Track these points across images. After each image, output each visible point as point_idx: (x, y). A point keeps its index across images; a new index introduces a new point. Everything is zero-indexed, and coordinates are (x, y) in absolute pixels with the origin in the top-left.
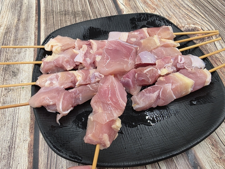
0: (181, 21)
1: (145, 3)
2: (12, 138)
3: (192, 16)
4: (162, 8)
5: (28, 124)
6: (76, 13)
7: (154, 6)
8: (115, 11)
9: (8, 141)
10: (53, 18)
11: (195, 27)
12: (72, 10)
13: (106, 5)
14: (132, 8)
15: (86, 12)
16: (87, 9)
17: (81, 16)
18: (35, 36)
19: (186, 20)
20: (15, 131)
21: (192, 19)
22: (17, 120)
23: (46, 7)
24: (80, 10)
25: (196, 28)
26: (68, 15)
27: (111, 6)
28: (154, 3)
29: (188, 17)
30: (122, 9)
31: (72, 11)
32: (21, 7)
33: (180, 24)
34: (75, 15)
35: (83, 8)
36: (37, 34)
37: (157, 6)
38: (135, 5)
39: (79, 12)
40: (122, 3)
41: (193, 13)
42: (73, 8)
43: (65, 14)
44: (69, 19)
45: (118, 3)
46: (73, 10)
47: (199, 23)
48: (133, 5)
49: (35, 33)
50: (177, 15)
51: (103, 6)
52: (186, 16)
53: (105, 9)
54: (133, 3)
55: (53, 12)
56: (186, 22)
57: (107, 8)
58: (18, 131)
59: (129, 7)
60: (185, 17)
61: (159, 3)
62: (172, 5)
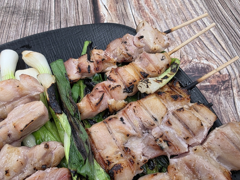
0: (189, 51)
1: (140, 9)
3: (207, 43)
4: (164, 22)
6: (30, 12)
7: (152, 17)
8: (90, 17)
11: (207, 65)
12: (25, 6)
13: (79, 6)
14: (118, 16)
15: (46, 13)
16: (49, 7)
17: (36, 20)
19: (196, 50)
21: (206, 48)
24: (39, 7)
25: (210, 66)
26: (17, 14)
27: (87, 8)
28: (154, 11)
29: (200, 45)
30: (102, 16)
31: (25, 9)
33: (185, 56)
34: (27, 17)
35: (43, 5)
37: (156, 17)
38: (124, 11)
39: (36, 12)
40: (104, 6)
41: (209, 38)
42: (28, 3)
43: (13, 13)
44: (16, 21)
45: (99, 4)
46: (28, 7)
47: (215, 58)
48: (120, 10)
50: (183, 38)
51: (75, 6)
52: (198, 43)
53: (77, 13)
54: (122, 7)
56: (196, 53)
57: (80, 10)
59: (114, 12)
60: (196, 45)
61: (161, 13)
62: (181, 18)
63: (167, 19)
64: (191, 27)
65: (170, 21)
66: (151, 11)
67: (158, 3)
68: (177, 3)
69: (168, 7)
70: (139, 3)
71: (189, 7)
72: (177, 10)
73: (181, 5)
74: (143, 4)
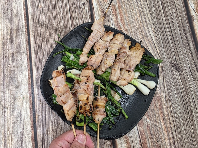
2: (22, 132)
5: (30, 124)
6: (59, 27)
9: (20, 133)
10: (40, 31)
12: (55, 23)
15: (67, 28)
16: (68, 24)
17: (63, 33)
18: (27, 50)
20: (23, 128)
22: (23, 120)
23: (33, 16)
24: (63, 24)
26: (52, 29)
28: (125, 27)
31: (56, 25)
32: (11, 13)
34: (58, 31)
35: (65, 22)
36: (28, 48)
39: (62, 28)
42: (56, 21)
43: (50, 28)
44: (53, 34)
46: (57, 24)
49: (26, 47)
55: (39, 23)
58: (24, 128)
61: (129, 28)
62: (139, 32)
63: (131, 32)
64: (144, 38)
65: (133, 33)
66: (124, 27)
67: (128, 21)
68: (138, 21)
69: (133, 24)
70: (117, 21)
71: (145, 24)
72: (137, 26)
73: (141, 23)
74: (120, 22)
